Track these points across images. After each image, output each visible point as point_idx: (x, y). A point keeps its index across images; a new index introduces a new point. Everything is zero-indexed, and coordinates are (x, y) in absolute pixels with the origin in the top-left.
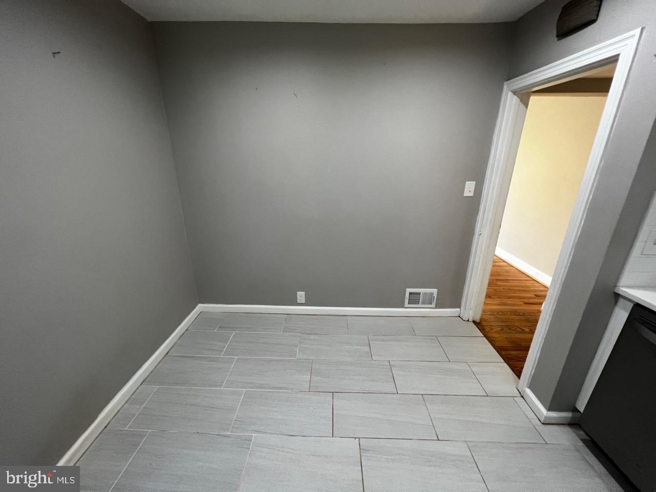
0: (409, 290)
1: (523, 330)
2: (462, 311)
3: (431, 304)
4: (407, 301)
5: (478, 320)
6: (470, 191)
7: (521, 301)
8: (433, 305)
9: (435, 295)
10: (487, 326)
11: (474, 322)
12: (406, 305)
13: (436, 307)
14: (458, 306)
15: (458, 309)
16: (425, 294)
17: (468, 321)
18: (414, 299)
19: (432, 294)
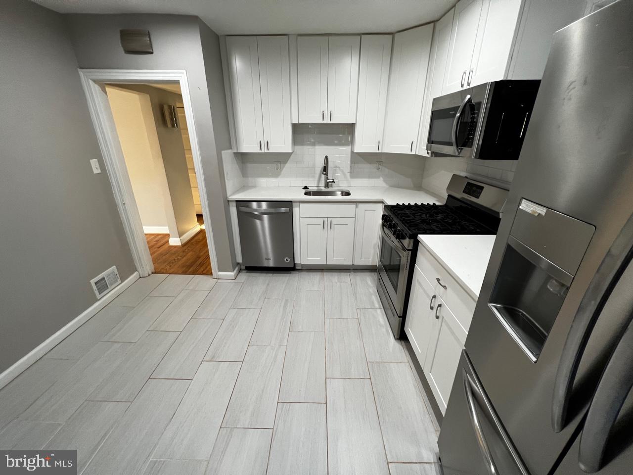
0: (93, 281)
1: (178, 259)
2: (140, 272)
3: (117, 281)
4: (97, 292)
5: (154, 271)
6: (97, 168)
7: (155, 248)
8: (119, 281)
9: (116, 271)
10: (161, 270)
11: (153, 273)
12: (98, 296)
13: (122, 281)
14: (135, 270)
15: (136, 273)
16: (108, 275)
17: (149, 275)
18: (103, 286)
19: (113, 272)
